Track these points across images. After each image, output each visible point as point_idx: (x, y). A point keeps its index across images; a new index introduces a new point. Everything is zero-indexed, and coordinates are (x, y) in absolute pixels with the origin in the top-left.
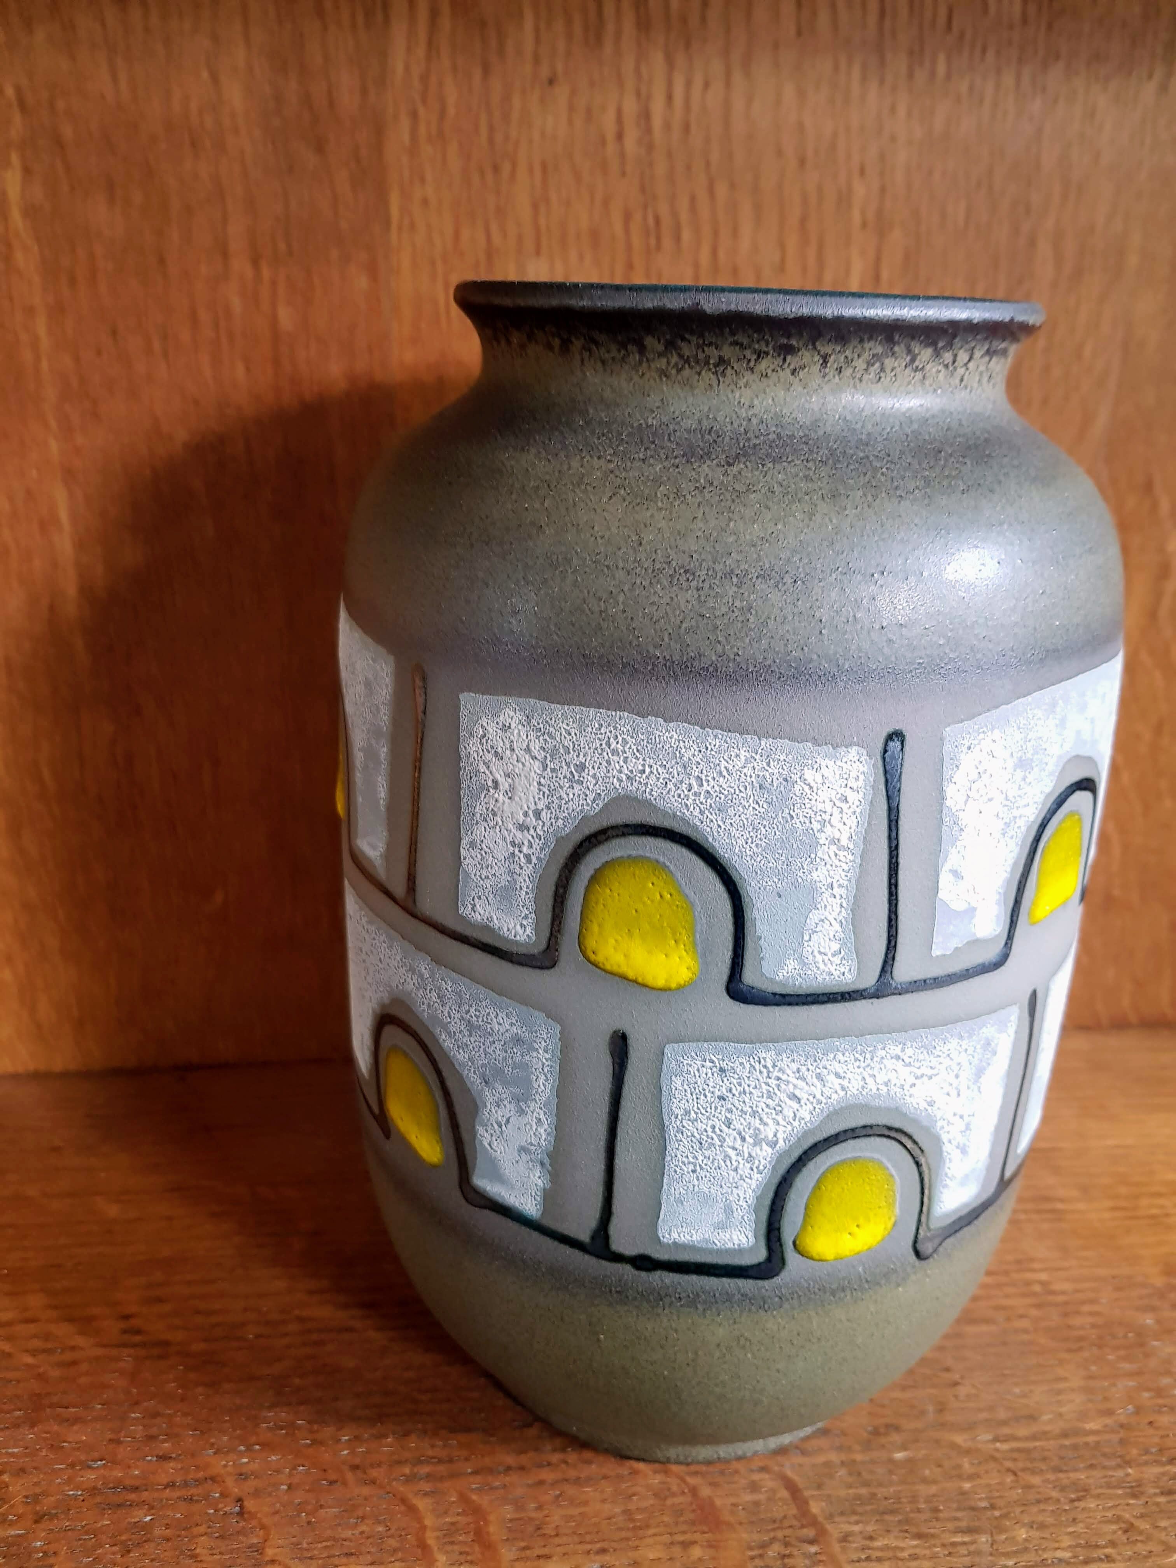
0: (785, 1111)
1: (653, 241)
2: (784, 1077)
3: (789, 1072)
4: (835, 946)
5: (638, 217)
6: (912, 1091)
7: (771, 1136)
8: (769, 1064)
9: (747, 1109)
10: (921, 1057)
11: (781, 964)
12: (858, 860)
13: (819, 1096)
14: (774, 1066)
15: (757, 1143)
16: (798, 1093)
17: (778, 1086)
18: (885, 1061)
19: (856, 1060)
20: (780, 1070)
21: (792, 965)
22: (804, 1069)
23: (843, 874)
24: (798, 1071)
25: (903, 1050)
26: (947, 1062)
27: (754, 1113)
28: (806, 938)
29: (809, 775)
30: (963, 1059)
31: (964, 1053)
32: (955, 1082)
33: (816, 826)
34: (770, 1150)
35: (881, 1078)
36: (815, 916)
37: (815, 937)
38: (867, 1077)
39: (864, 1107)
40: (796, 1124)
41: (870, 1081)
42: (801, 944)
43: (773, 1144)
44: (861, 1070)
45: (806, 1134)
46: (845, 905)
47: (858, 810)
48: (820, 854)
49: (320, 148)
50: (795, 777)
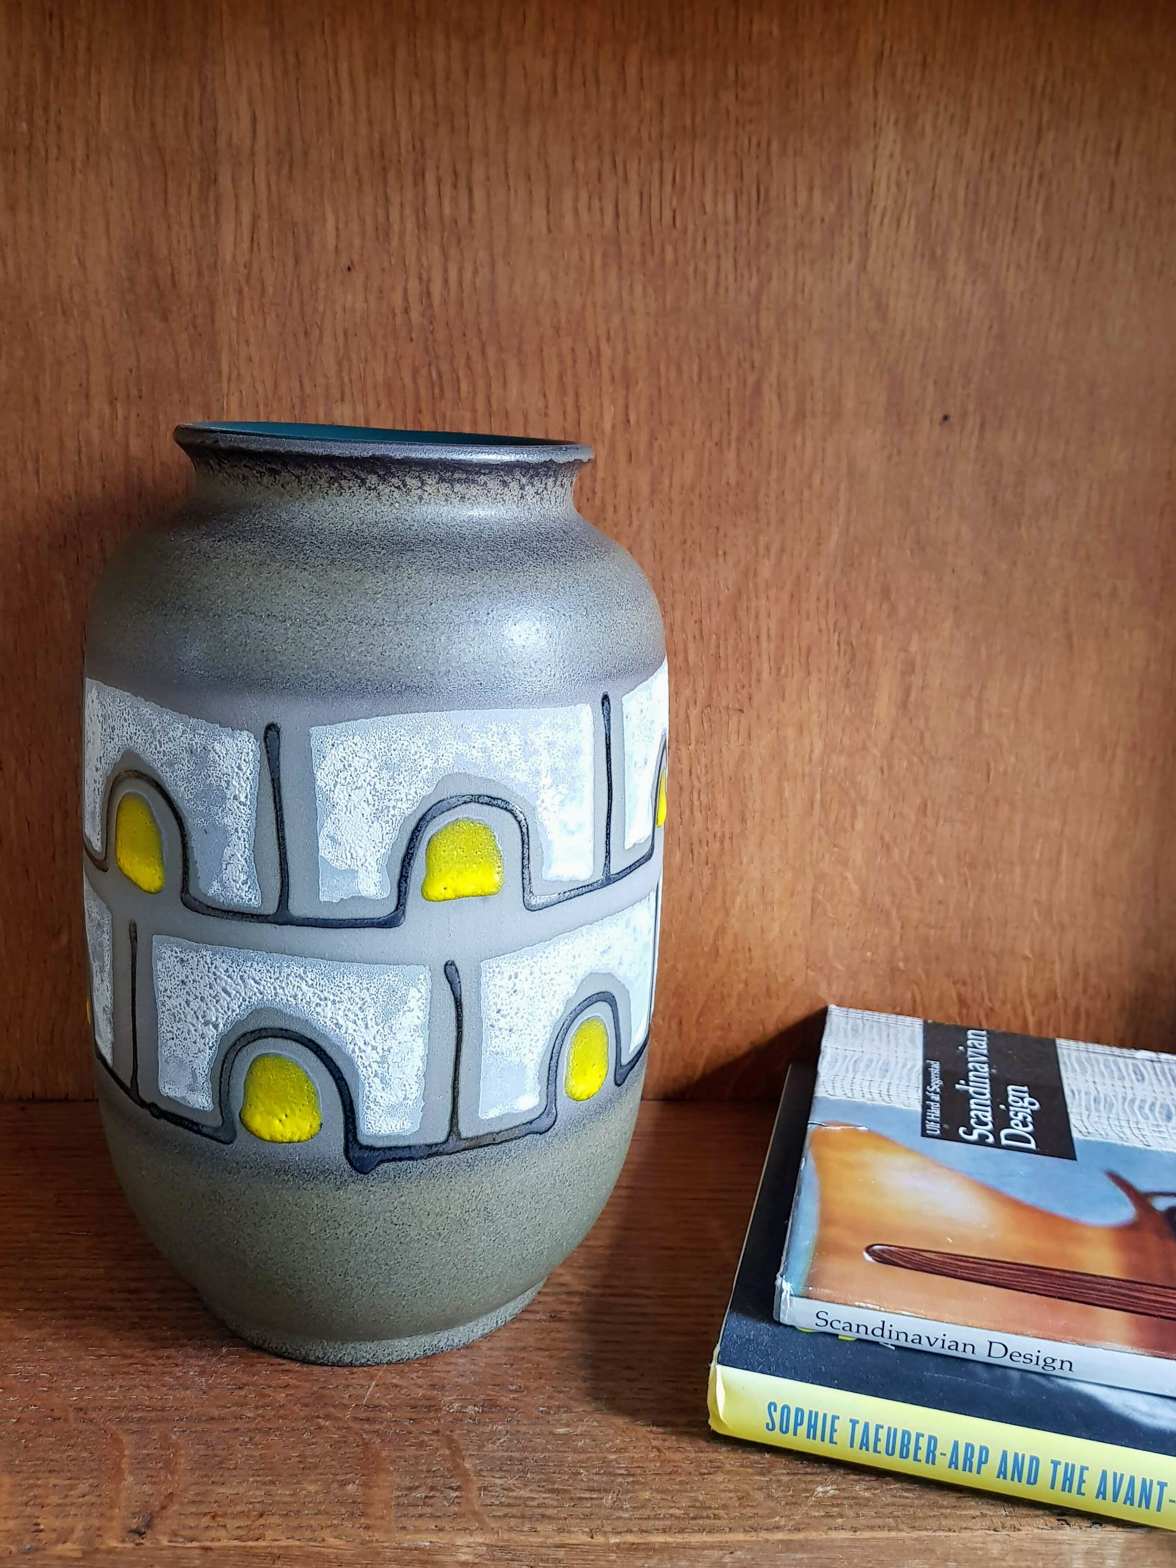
0: (222, 1001)
1: (437, 391)
2: (218, 974)
3: (221, 969)
4: (243, 877)
5: (424, 371)
6: (319, 1009)
7: (214, 1019)
8: (208, 961)
9: (198, 994)
10: (322, 982)
11: (210, 885)
12: (254, 814)
13: (243, 994)
14: (212, 964)
15: (206, 1023)
16: (228, 988)
17: (216, 979)
18: (291, 978)
19: (268, 971)
20: (216, 968)
21: (216, 885)
22: (231, 970)
23: (244, 823)
24: (227, 971)
25: (305, 973)
26: (348, 994)
27: (202, 999)
28: (224, 867)
29: (217, 747)
30: (365, 994)
31: (365, 991)
32: (361, 1015)
33: (224, 784)
34: (215, 1031)
35: (289, 991)
36: (228, 852)
37: (229, 866)
38: (278, 987)
39: (278, 1012)
40: (230, 1013)
41: (280, 991)
42: (221, 871)
43: (216, 1026)
44: (273, 980)
45: (238, 1023)
46: (247, 846)
47: (250, 778)
48: (228, 805)
49: (165, 318)
50: (210, 748)
